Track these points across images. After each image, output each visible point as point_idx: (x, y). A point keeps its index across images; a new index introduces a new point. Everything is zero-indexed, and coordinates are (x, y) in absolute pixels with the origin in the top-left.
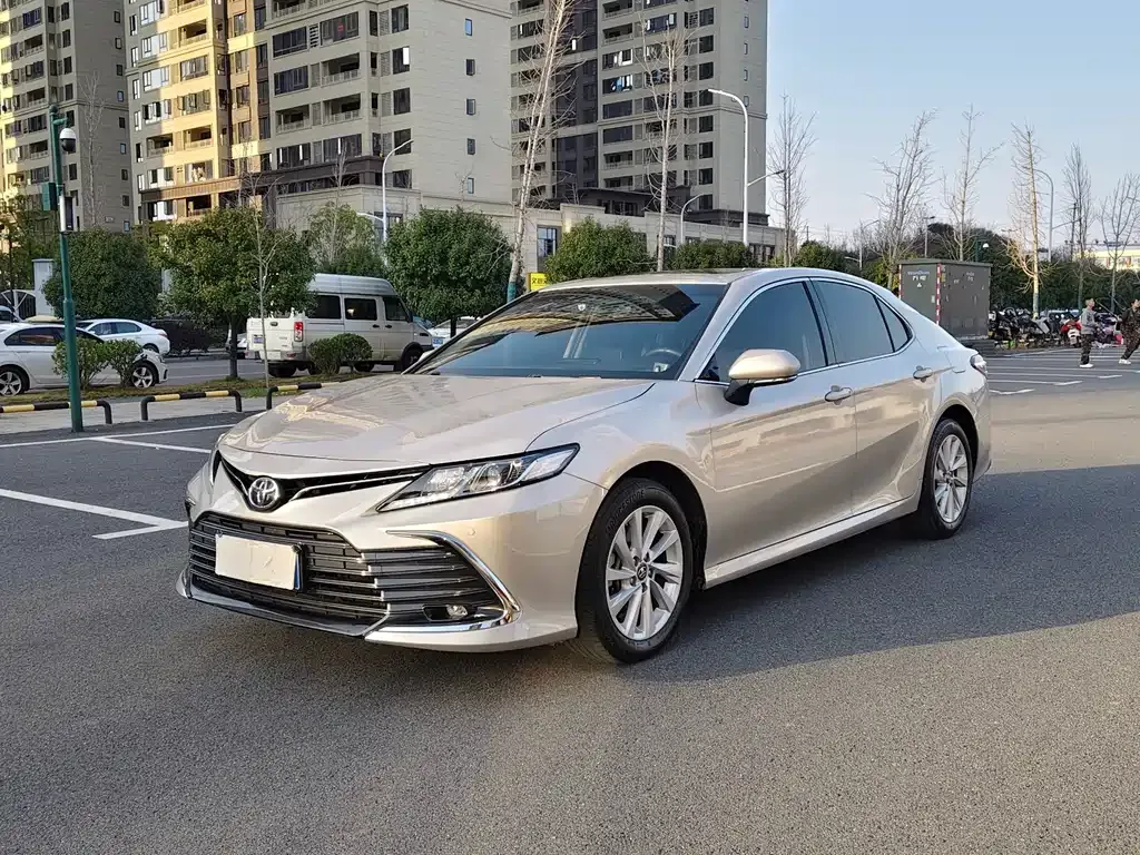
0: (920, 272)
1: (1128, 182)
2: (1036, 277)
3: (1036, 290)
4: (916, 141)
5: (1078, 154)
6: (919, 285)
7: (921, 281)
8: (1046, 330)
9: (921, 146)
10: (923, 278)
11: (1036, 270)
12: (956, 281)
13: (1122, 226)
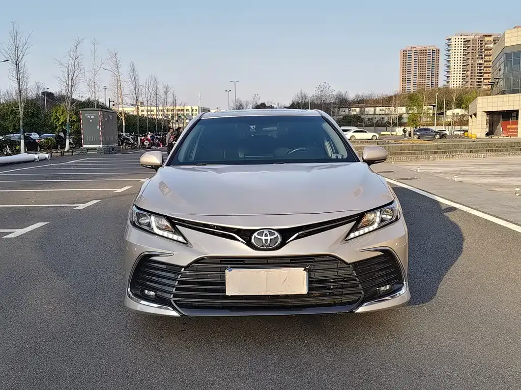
0: (91, 115)
1: (150, 79)
2: (123, 118)
3: (124, 124)
4: (76, 52)
5: (133, 65)
6: (91, 121)
7: (91, 119)
8: (132, 142)
9: (78, 54)
10: (93, 117)
11: (123, 115)
12: (106, 119)
13: (149, 98)
